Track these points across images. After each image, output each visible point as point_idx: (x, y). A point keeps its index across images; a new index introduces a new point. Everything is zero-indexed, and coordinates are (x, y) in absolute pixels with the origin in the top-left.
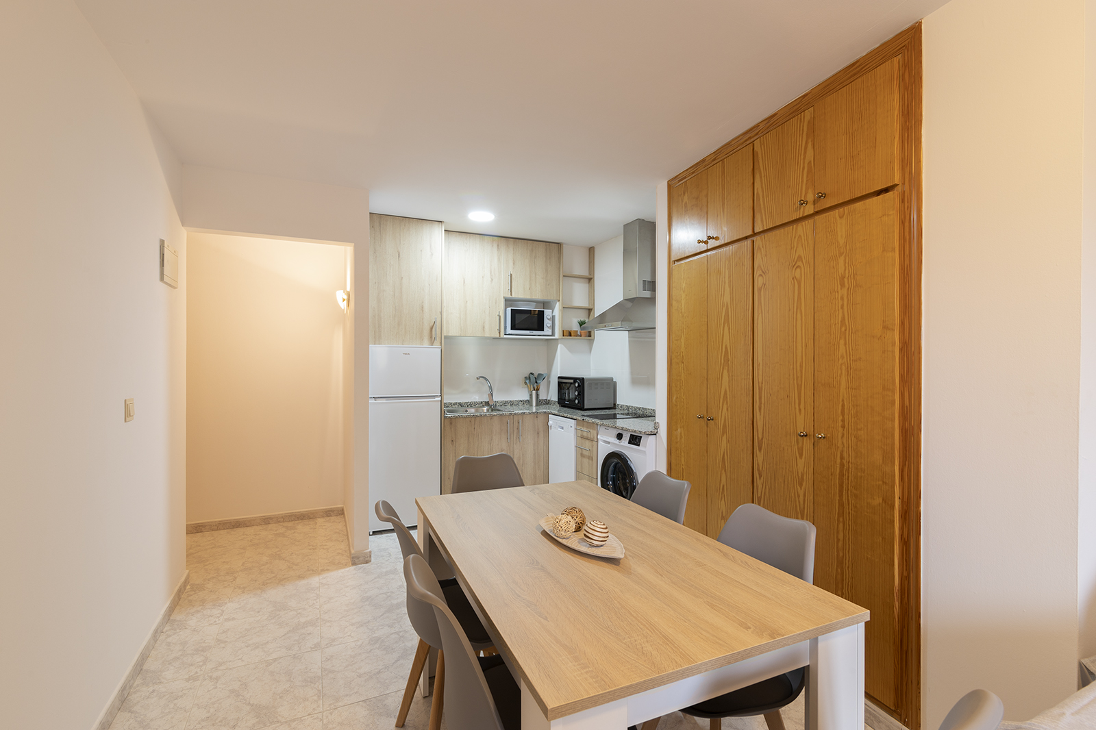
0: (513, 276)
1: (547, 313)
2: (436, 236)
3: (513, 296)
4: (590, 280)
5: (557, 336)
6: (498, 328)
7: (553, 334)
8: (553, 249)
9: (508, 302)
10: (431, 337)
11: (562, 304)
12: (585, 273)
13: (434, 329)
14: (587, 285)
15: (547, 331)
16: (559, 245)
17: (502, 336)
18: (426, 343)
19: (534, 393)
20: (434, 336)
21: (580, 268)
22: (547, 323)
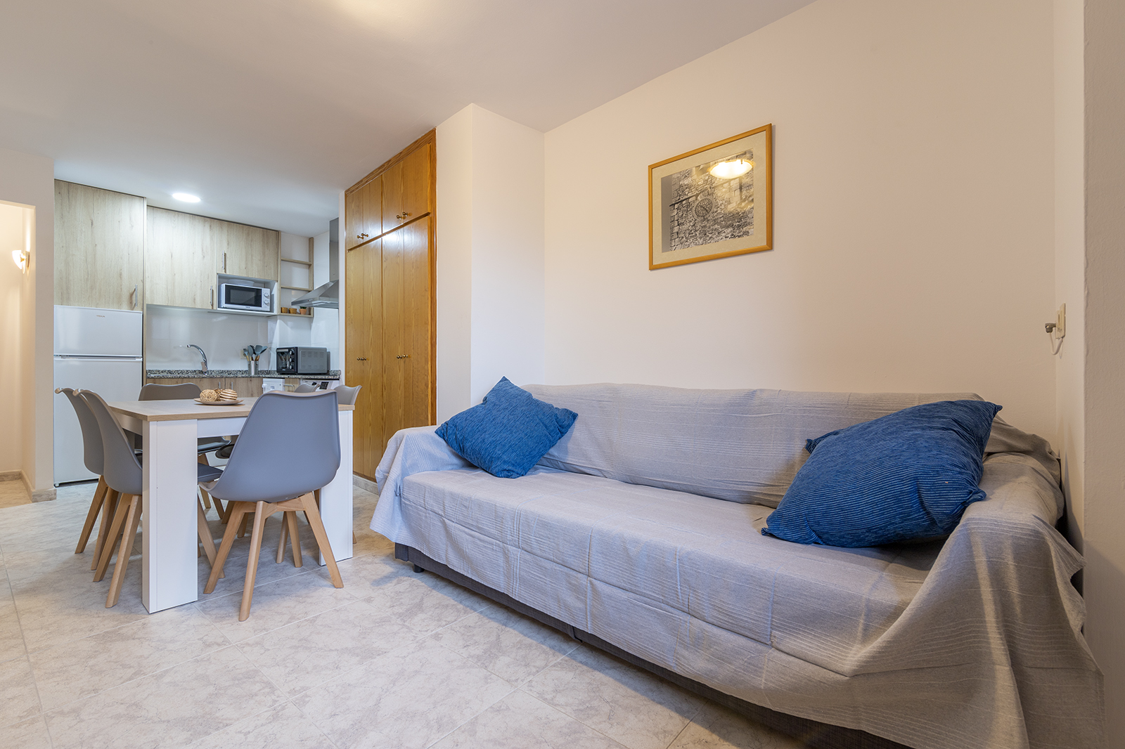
0: (227, 256)
1: (265, 292)
2: (138, 211)
3: (228, 273)
4: (310, 266)
5: (275, 312)
6: (210, 300)
7: (271, 310)
8: (271, 236)
9: (221, 278)
10: (131, 303)
11: (281, 284)
12: (306, 260)
13: (134, 296)
14: (308, 270)
15: (265, 307)
16: (277, 232)
17: (215, 308)
18: (125, 308)
19: (253, 363)
20: (134, 302)
21: (300, 254)
22: (265, 300)
